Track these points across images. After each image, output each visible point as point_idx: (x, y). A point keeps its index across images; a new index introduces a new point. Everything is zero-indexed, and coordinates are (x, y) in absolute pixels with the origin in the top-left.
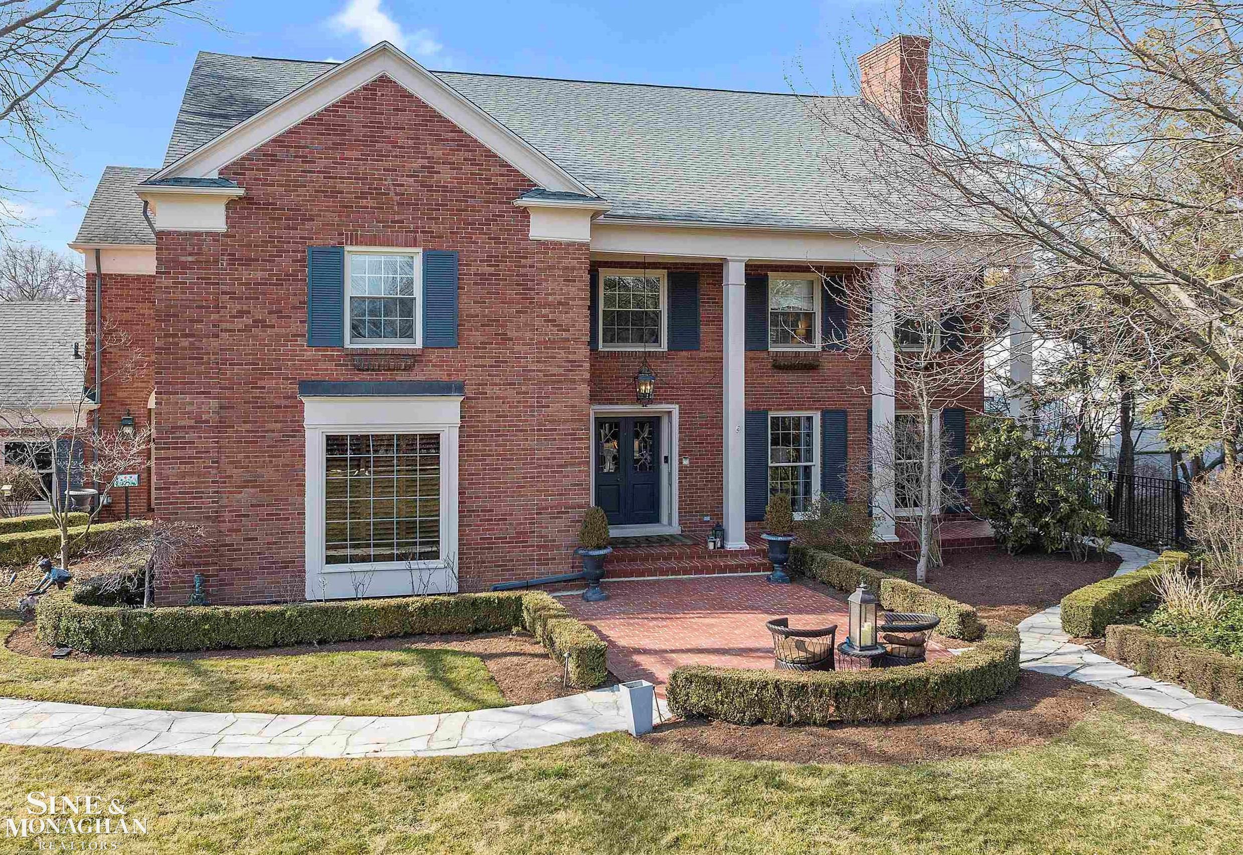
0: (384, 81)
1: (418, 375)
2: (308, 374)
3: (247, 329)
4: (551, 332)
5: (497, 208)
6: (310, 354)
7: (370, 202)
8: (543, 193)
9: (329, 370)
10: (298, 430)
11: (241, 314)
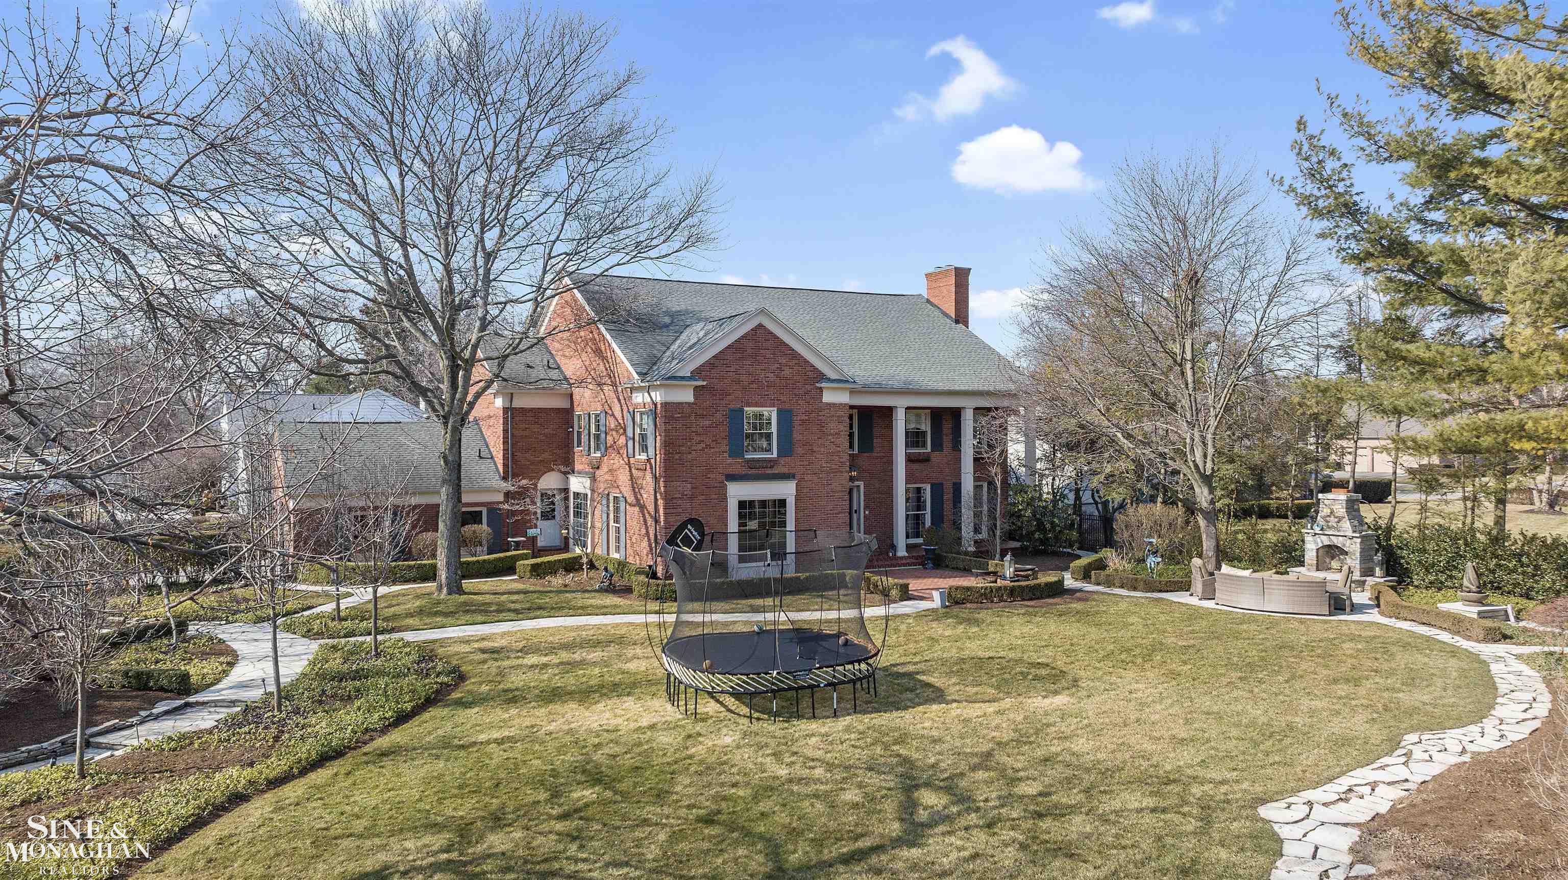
0: (760, 326)
1: (776, 471)
2: (730, 471)
3: (703, 450)
4: (833, 448)
5: (808, 387)
6: (730, 461)
7: (755, 386)
8: (829, 380)
9: (738, 469)
10: (725, 499)
11: (700, 442)
